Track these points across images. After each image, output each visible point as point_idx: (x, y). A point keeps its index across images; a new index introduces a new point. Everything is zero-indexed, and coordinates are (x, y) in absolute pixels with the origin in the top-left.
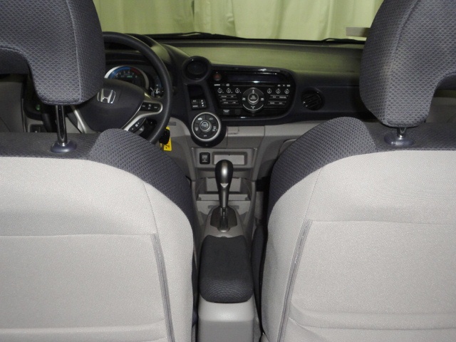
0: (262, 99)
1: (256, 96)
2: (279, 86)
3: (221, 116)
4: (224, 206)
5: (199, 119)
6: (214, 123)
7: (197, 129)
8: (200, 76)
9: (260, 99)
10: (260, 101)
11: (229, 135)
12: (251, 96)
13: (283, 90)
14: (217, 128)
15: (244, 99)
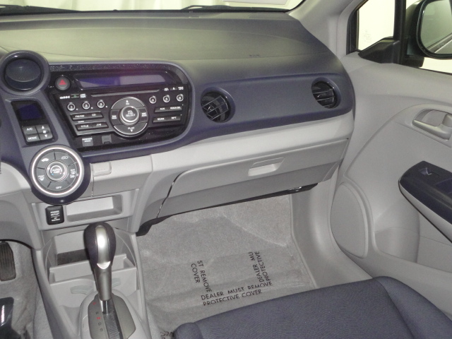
0: (144, 115)
1: (134, 111)
2: (166, 89)
3: (81, 150)
4: (106, 297)
5: (43, 160)
6: (71, 164)
7: (42, 178)
8: (32, 85)
9: (140, 115)
10: (141, 119)
11: (96, 179)
12: (126, 112)
13: (173, 94)
14: (78, 171)
15: (114, 117)
